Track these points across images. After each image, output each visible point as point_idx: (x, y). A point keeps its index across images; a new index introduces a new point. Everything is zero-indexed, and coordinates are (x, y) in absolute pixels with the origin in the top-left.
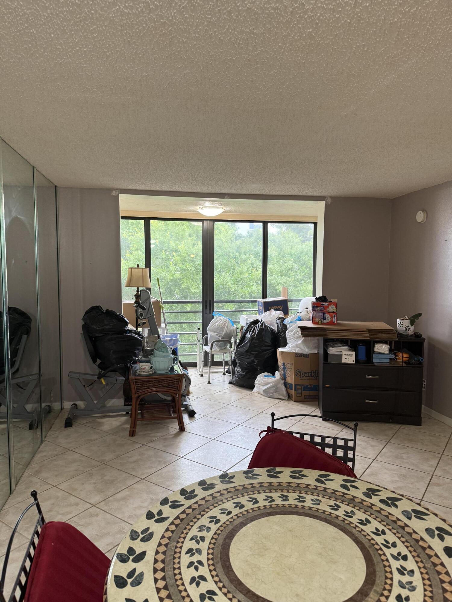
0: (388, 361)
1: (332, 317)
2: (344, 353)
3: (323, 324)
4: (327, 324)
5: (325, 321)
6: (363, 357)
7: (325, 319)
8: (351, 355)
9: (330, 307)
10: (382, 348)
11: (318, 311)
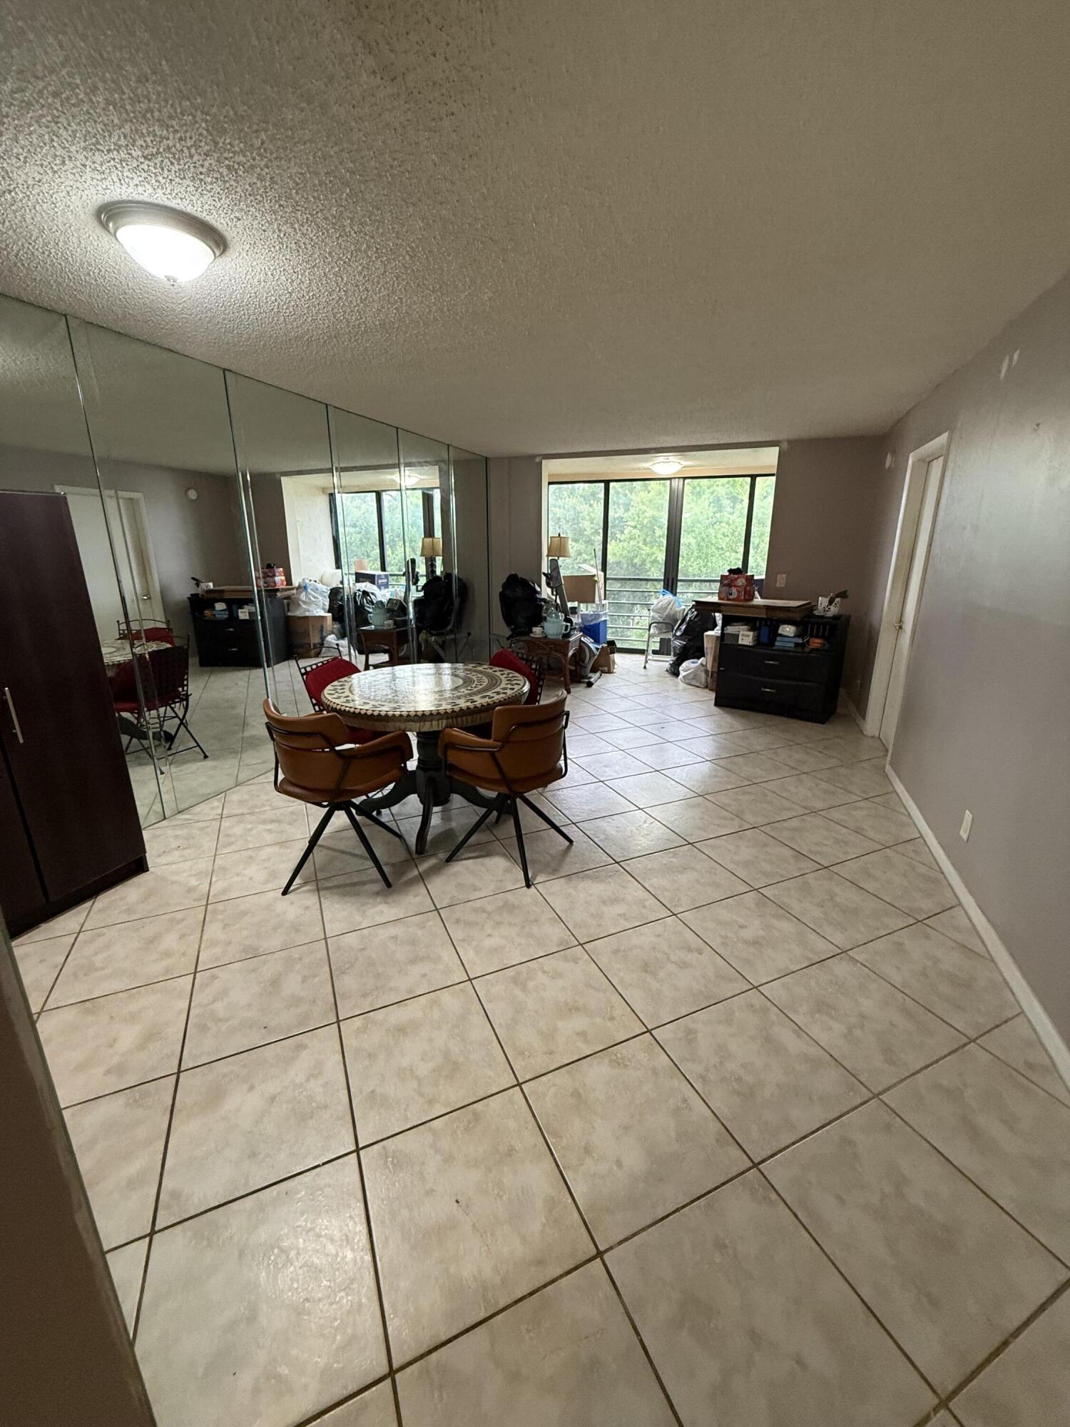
0: (793, 645)
1: (739, 592)
2: (741, 633)
3: (728, 600)
4: (733, 600)
5: (731, 597)
6: (764, 639)
7: (731, 594)
8: (748, 636)
9: (739, 580)
10: (788, 630)
11: (725, 585)
